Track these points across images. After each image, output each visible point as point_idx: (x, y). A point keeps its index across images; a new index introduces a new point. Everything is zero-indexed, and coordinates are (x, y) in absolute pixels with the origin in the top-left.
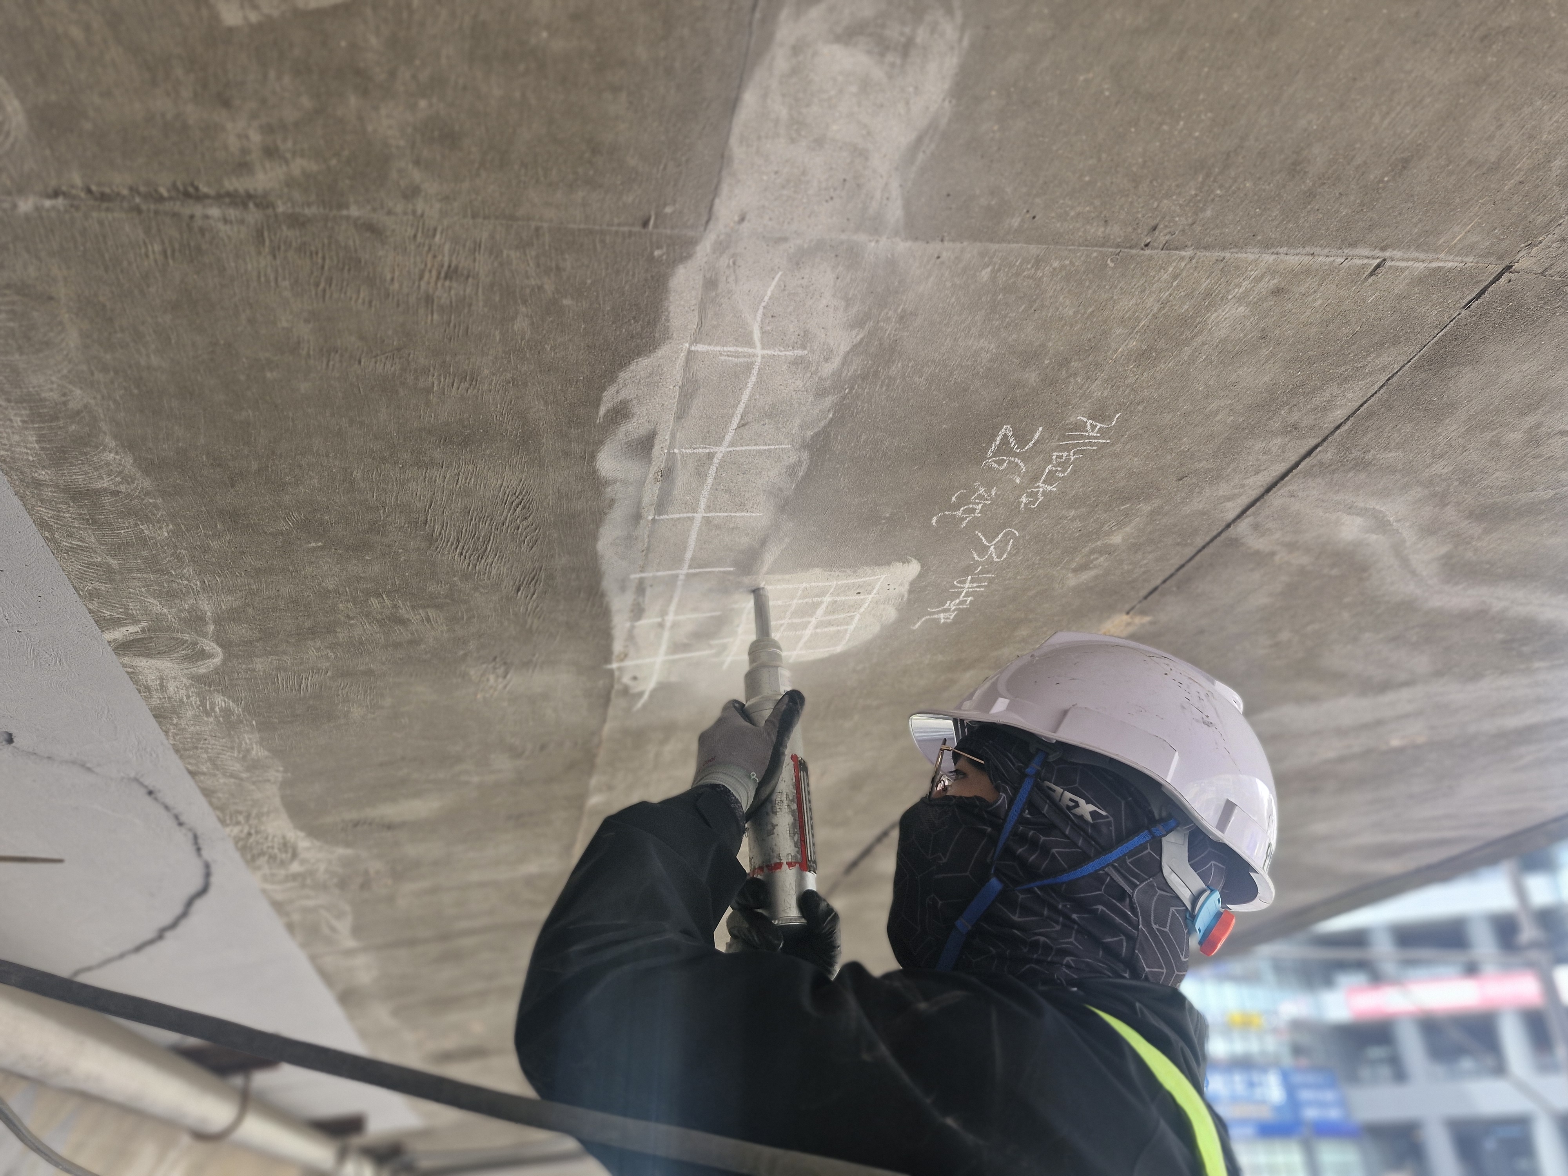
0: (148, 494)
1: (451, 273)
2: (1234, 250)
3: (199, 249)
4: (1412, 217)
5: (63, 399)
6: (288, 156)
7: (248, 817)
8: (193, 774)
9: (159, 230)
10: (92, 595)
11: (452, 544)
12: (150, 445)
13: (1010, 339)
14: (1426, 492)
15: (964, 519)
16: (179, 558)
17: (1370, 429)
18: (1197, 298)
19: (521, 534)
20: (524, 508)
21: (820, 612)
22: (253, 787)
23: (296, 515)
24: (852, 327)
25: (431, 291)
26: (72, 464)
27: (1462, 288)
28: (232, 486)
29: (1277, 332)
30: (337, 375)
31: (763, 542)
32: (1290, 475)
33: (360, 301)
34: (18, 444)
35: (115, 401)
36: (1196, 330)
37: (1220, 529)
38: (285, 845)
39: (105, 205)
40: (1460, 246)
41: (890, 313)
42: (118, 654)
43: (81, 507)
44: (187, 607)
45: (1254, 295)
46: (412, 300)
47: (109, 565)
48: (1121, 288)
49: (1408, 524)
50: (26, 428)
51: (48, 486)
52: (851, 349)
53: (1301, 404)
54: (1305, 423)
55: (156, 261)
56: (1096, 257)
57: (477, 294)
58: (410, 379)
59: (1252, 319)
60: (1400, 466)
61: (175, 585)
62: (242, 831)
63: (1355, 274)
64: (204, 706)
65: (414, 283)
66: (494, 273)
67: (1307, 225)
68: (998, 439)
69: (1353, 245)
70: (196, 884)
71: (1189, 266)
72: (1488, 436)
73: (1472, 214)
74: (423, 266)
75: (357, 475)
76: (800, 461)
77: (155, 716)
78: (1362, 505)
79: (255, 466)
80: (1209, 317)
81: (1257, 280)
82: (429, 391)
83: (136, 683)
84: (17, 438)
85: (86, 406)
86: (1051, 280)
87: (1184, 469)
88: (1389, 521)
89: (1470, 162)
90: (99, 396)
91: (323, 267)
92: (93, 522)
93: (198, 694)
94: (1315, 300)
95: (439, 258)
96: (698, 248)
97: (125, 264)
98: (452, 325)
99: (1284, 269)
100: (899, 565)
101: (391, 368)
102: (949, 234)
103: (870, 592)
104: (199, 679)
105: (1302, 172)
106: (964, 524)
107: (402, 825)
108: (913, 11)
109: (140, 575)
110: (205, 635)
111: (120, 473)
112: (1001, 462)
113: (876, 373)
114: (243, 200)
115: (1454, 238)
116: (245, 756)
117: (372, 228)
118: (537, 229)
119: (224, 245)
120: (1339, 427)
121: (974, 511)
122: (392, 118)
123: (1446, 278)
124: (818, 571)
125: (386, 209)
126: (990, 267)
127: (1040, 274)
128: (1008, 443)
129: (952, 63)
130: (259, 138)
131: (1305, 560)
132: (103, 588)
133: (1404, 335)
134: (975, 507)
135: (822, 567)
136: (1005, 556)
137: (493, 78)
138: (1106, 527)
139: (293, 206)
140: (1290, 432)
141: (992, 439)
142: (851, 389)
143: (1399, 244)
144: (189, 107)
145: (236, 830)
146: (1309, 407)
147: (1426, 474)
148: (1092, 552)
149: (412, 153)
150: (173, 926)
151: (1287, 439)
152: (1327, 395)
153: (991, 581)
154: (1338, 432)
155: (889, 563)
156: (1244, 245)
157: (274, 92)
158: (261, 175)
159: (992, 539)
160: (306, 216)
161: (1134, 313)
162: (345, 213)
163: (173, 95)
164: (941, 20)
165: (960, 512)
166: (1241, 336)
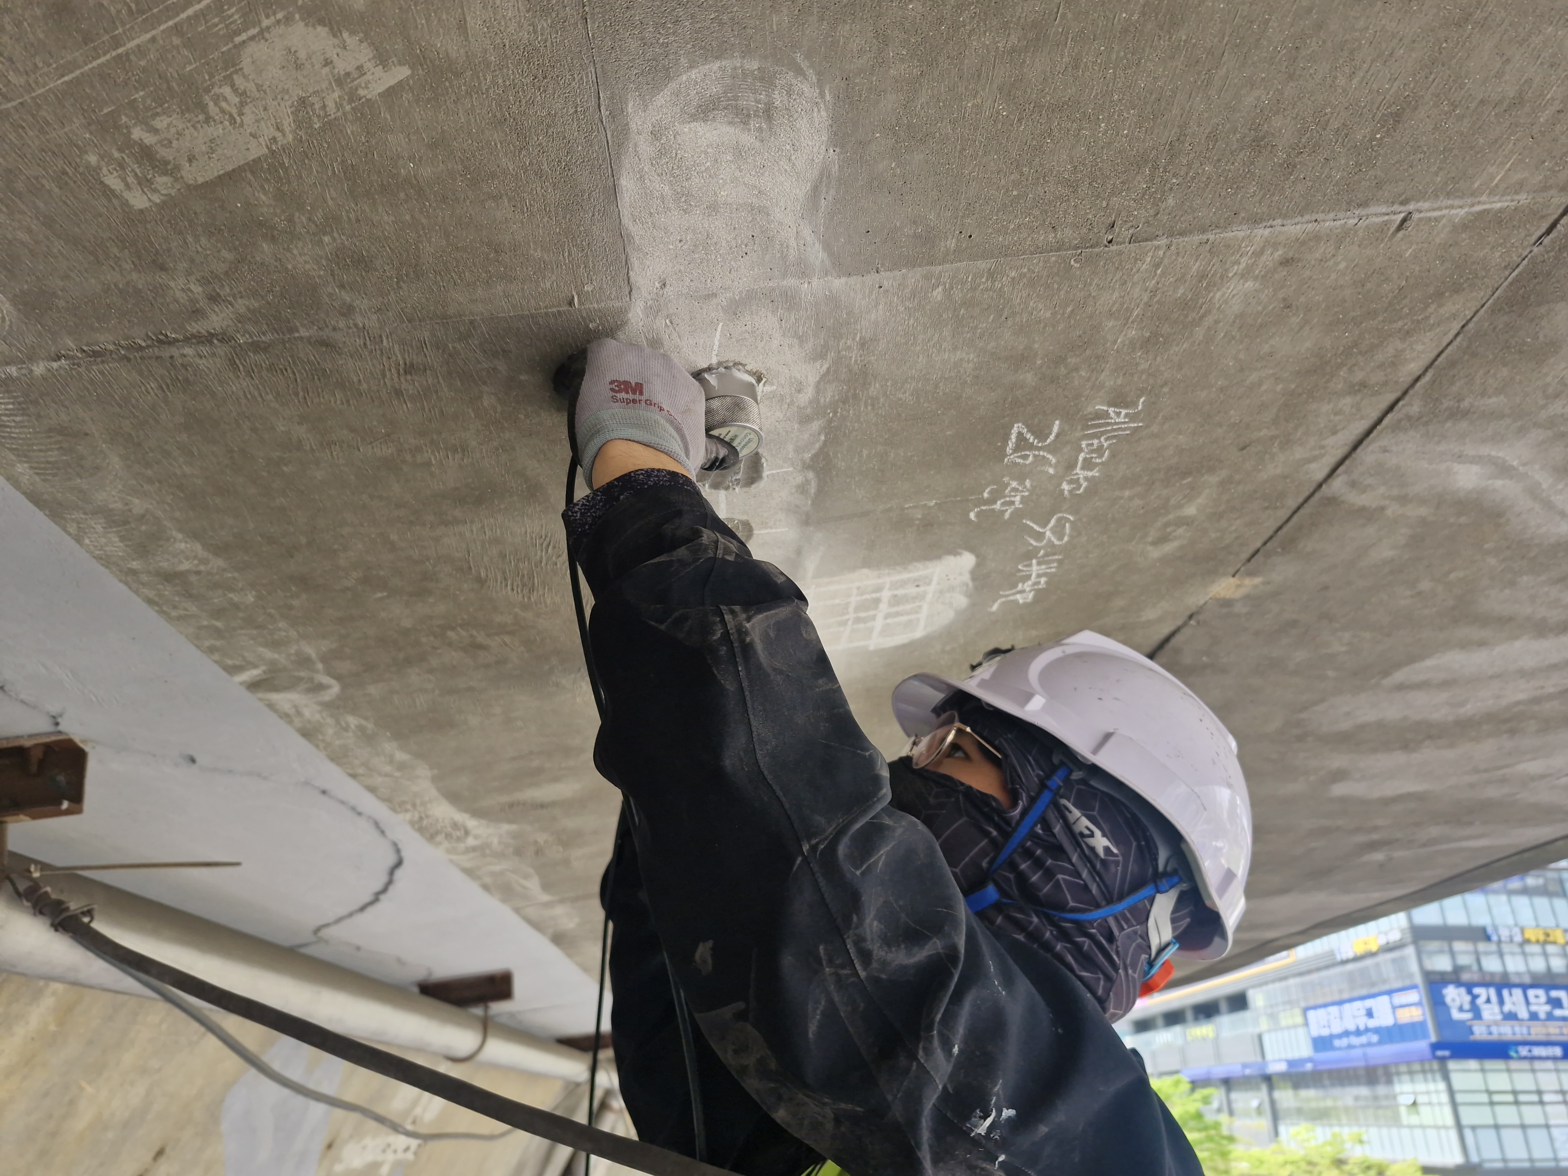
0: (224, 570)
1: (410, 369)
2: (1217, 231)
3: (187, 380)
4: (1429, 167)
5: (126, 508)
6: (231, 299)
7: (414, 806)
8: (354, 776)
9: (150, 371)
10: (211, 650)
11: (501, 583)
12: (211, 533)
13: (989, 347)
14: (1550, 433)
15: (1004, 511)
16: (271, 616)
17: (1456, 377)
18: (1191, 282)
19: (561, 569)
20: (554, 547)
21: (883, 607)
22: (408, 783)
23: (355, 573)
24: (815, 360)
25: (398, 387)
26: (154, 555)
27: (1525, 225)
28: (292, 557)
29: (1302, 299)
30: (344, 462)
31: (799, 552)
32: (1375, 433)
33: (338, 402)
34: (106, 545)
35: (168, 504)
36: (1202, 311)
37: (1311, 489)
38: (455, 825)
39: (99, 359)
40: (1504, 186)
41: (849, 343)
42: (251, 692)
43: (174, 586)
44: (293, 651)
45: (1259, 269)
46: (384, 395)
47: (215, 627)
48: (1098, 285)
49: (1537, 467)
50: (109, 532)
51: (143, 573)
52: (821, 378)
53: (1362, 364)
54: (1373, 380)
55: (156, 395)
56: (1056, 261)
57: (438, 382)
58: (409, 457)
59: (1266, 291)
60: (1507, 411)
61: (276, 637)
62: (413, 816)
63: (1377, 231)
64: (341, 725)
65: (379, 382)
66: (448, 364)
67: (1297, 195)
68: (1013, 437)
69: (1363, 205)
70: (391, 858)
71: (1168, 253)
73: (1507, 152)
74: (382, 367)
75: (394, 537)
76: (807, 480)
77: (302, 735)
78: (1472, 453)
79: (303, 540)
80: (1213, 297)
81: (1259, 254)
82: (428, 464)
83: (277, 712)
84: (103, 540)
85: (147, 510)
86: (1013, 289)
87: (1242, 439)
88: (1513, 466)
89: (1482, 102)
90: (154, 502)
91: (296, 380)
92: (190, 596)
93: (331, 716)
94: (1338, 264)
95: (394, 358)
96: (630, 315)
97: (133, 400)
98: (426, 410)
99: (1287, 239)
100: (951, 558)
101: (388, 451)
102: (883, 265)
103: (929, 584)
104: (327, 706)
105: (1269, 148)
106: (1007, 516)
107: (553, 804)
108: (762, 79)
109: (243, 632)
110: (317, 672)
111: (195, 557)
112: (1025, 457)
113: (855, 396)
114: (208, 339)
115: (1492, 179)
116: (391, 760)
117: (325, 344)
118: (472, 322)
119: (207, 375)
120: (1417, 379)
121: (1013, 503)
122: (305, 254)
123: (1498, 219)
124: (865, 571)
125: (330, 327)
126: (940, 288)
127: (998, 285)
128: (1026, 440)
129: (822, 116)
130: (200, 289)
131: (1423, 511)
132: (218, 643)
133: (1466, 281)
134: (1013, 499)
135: (869, 567)
136: (1066, 539)
137: (380, 209)
138: (1172, 502)
139: (251, 337)
140: (1359, 391)
141: (1006, 438)
142: (835, 413)
143: (1422, 196)
144: (135, 276)
145: (408, 816)
146: (1372, 364)
147: (1543, 415)
148: (1167, 525)
149: (334, 279)
150: (385, 890)
151: (1358, 397)
152: (1390, 350)
153: (1060, 562)
154: (1419, 384)
155: (938, 557)
156: (1227, 225)
157: (198, 252)
158: (214, 317)
159: (1044, 525)
160: (265, 343)
161: (1122, 304)
162: (297, 335)
163: (117, 269)
164: (794, 82)
165: (998, 506)
166: (1260, 308)
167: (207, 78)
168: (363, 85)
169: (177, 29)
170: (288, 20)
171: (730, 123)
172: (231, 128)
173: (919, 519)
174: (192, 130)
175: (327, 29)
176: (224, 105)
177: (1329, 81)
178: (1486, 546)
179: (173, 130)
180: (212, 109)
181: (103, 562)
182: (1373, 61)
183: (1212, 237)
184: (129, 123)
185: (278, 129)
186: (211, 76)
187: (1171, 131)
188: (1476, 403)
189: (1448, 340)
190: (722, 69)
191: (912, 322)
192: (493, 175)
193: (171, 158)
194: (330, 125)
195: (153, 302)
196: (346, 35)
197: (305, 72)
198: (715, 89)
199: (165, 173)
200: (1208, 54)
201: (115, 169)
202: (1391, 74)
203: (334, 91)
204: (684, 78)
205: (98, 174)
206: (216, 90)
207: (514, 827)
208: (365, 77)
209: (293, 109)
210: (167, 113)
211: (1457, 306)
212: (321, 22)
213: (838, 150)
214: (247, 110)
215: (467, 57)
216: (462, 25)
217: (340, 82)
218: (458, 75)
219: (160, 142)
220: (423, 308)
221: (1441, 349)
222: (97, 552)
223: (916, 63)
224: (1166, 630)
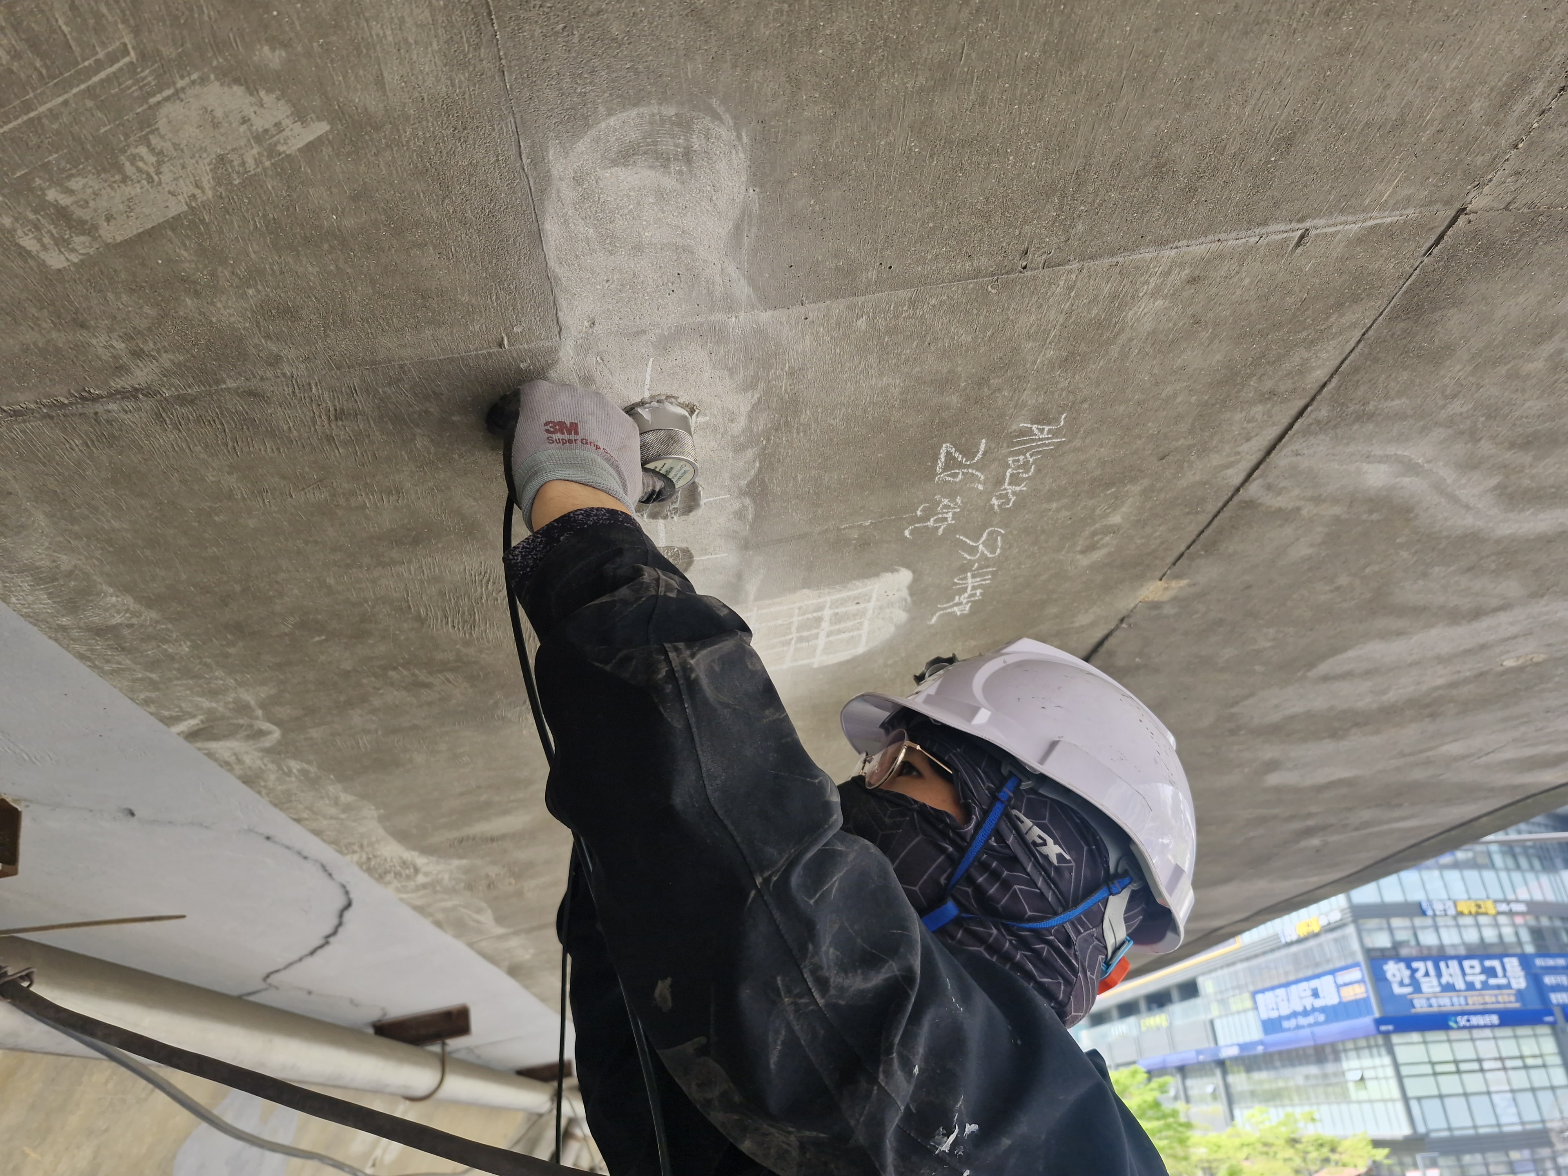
0: (157, 622)
1: (340, 415)
2: (1126, 254)
3: (113, 436)
4: (1322, 187)
5: (54, 564)
6: (154, 353)
7: (361, 846)
8: (298, 821)
9: (74, 428)
10: (147, 702)
11: (442, 621)
12: (143, 586)
13: (914, 372)
14: (1450, 431)
15: (938, 528)
16: (206, 665)
17: (1361, 382)
18: (1104, 302)
19: (502, 604)
20: (494, 583)
21: (825, 625)
22: (355, 824)
23: (292, 619)
24: (745, 390)
25: (329, 433)
26: (84, 610)
27: (1414, 238)
28: (226, 606)
29: (1210, 315)
30: (276, 509)
31: (739, 576)
32: (1287, 436)
33: (269, 450)
34: (34, 602)
35: (98, 559)
36: (1115, 330)
37: (1230, 494)
38: (404, 864)
39: (20, 418)
40: (1392, 202)
41: (778, 373)
42: (189, 742)
43: (106, 640)
44: (231, 700)
45: (1168, 287)
46: (315, 441)
47: (150, 679)
48: (1015, 309)
49: (1441, 463)
50: (36, 590)
51: (73, 629)
52: (753, 408)
53: (1270, 373)
54: (1282, 388)
55: (81, 451)
56: (974, 288)
57: (370, 426)
58: (342, 502)
59: (1176, 309)
60: (1410, 412)
61: (213, 685)
62: (361, 857)
63: (1277, 248)
64: (283, 770)
65: (310, 429)
66: (379, 408)
67: (1200, 216)
68: (942, 457)
69: (1264, 223)
70: (341, 902)
71: (1080, 277)
72: (1503, 370)
73: (1392, 171)
74: (312, 414)
75: (330, 581)
76: (744, 506)
77: (245, 782)
78: (1381, 453)
79: (238, 588)
80: (1125, 316)
81: (1168, 273)
82: (364, 507)
83: (216, 760)
84: (30, 598)
85: (75, 567)
86: (935, 315)
87: (1161, 449)
88: (1418, 464)
89: (1368, 125)
90: (83, 558)
91: (225, 431)
92: (123, 649)
93: (273, 762)
94: (1242, 280)
95: (324, 405)
96: (561, 354)
97: (57, 457)
98: (359, 454)
99: (1193, 259)
100: (889, 575)
101: (322, 496)
102: (807, 298)
103: (869, 601)
104: (268, 751)
105: (1171, 172)
106: (940, 532)
107: (503, 837)
108: (679, 125)
109: (179, 682)
110: (257, 718)
111: (127, 611)
112: (955, 475)
113: (787, 423)
114: (133, 393)
115: (1381, 196)
116: (336, 802)
117: (252, 393)
118: (401, 367)
119: (133, 430)
120: (1324, 385)
121: (945, 519)
122: (229, 308)
123: (1389, 233)
124: (806, 591)
125: (258, 377)
126: (864, 317)
127: (919, 313)
128: (954, 458)
129: (740, 158)
130: (123, 345)
131: (1337, 510)
132: (153, 695)
133: (1363, 292)
134: (945, 516)
135: (809, 588)
136: (998, 551)
137: (304, 260)
138: (1098, 512)
139: (177, 390)
140: (1269, 398)
141: (936, 458)
142: (768, 440)
143: (1317, 213)
144: (54, 335)
145: (356, 857)
146: (1280, 373)
147: (1443, 415)
148: (1094, 534)
149: (260, 332)
150: (335, 933)
151: (1269, 406)
152: (1297, 360)
153: (994, 574)
154: (1325, 390)
155: (876, 575)
156: (1135, 247)
157: (119, 309)
158: (138, 373)
159: (977, 540)
160: (192, 395)
161: (1039, 326)
162: (224, 386)
163: (36, 329)
164: (711, 126)
165: (931, 523)
166: (1170, 325)
167: (122, 139)
168: (282, 141)
169: (90, 92)
170: (203, 81)
171: (650, 167)
172: (148, 187)
173: (855, 539)
174: (109, 190)
175: (243, 88)
176: (140, 164)
177: (1223, 110)
178: (1398, 541)
179: (89, 191)
180: (129, 169)
181: (31, 620)
182: (1263, 89)
183: (1121, 260)
184: (43, 185)
185: (197, 186)
186: (127, 136)
187: (1076, 161)
188: (1380, 406)
189: (1351, 348)
190: (640, 116)
191: (838, 351)
192: (417, 224)
193: (88, 218)
194: (251, 182)
195: (75, 360)
196: (262, 93)
197: (222, 130)
198: (634, 135)
199: (83, 233)
200: (1108, 88)
201: (30, 230)
202: (1281, 102)
203: (252, 148)
204: (603, 125)
205: (13, 236)
206: (133, 150)
207: (464, 862)
208: (284, 133)
209: (212, 166)
210: (82, 174)
211: (1357, 315)
212: (237, 81)
213: (757, 190)
214: (164, 169)
215: (386, 110)
216: (380, 81)
217: (258, 138)
218: (377, 128)
219: (76, 202)
220: (351, 355)
221: (1344, 356)
222: (25, 610)
223: (829, 105)
224: (1098, 635)
